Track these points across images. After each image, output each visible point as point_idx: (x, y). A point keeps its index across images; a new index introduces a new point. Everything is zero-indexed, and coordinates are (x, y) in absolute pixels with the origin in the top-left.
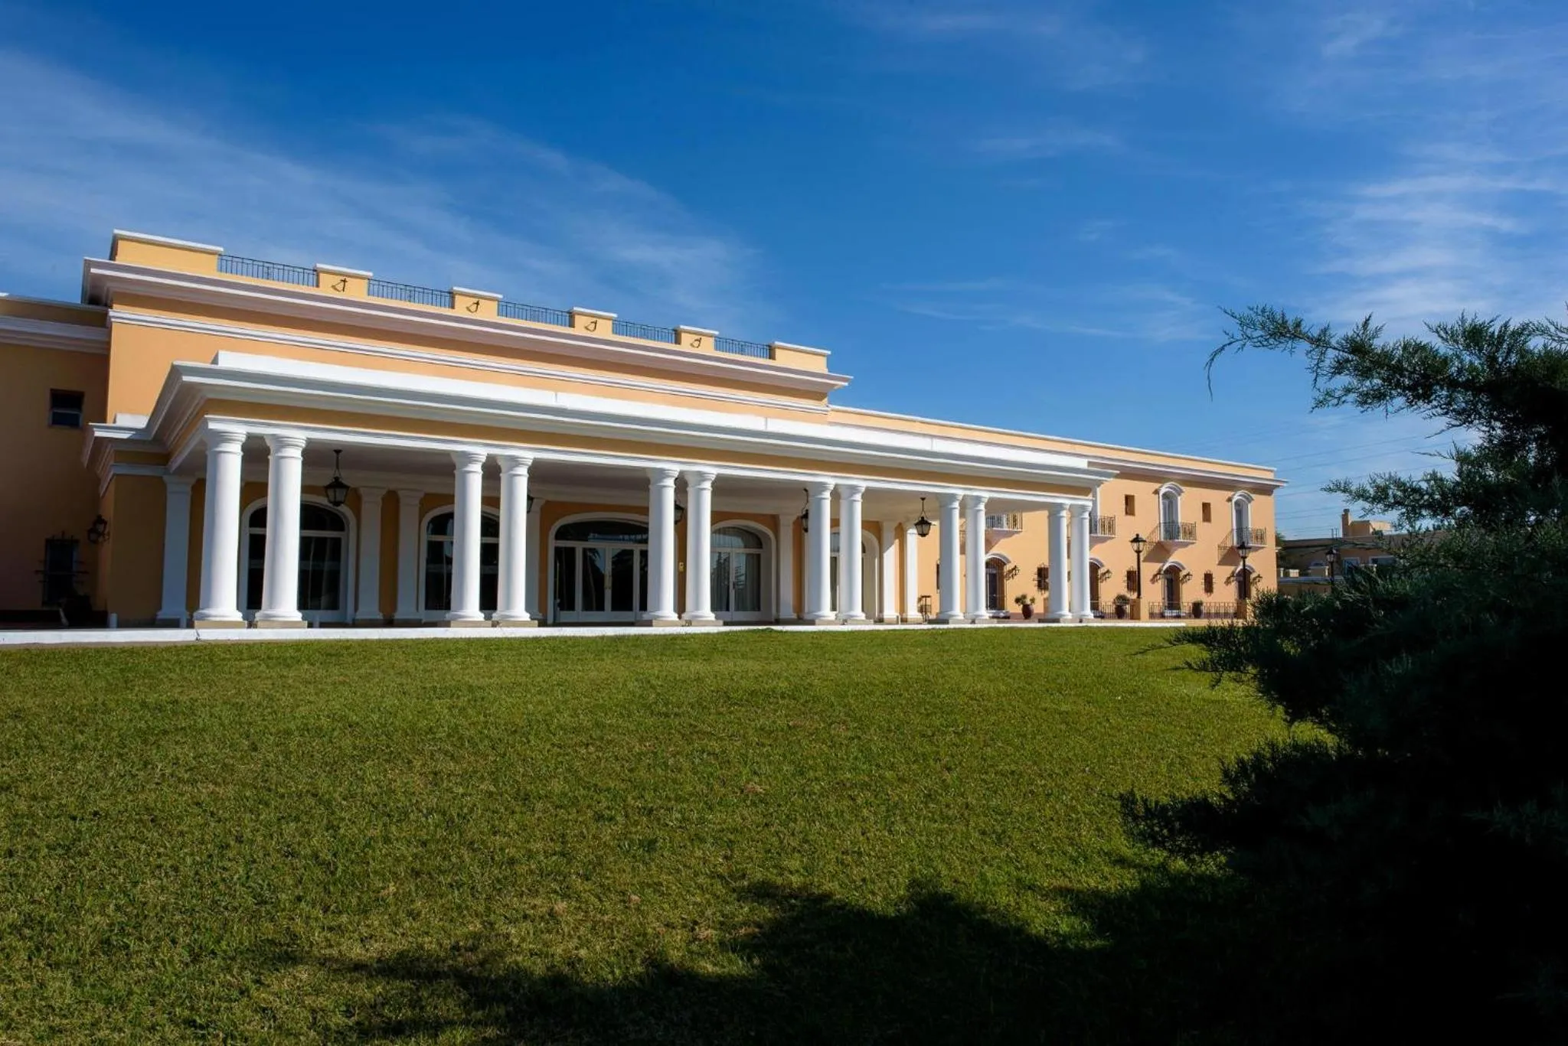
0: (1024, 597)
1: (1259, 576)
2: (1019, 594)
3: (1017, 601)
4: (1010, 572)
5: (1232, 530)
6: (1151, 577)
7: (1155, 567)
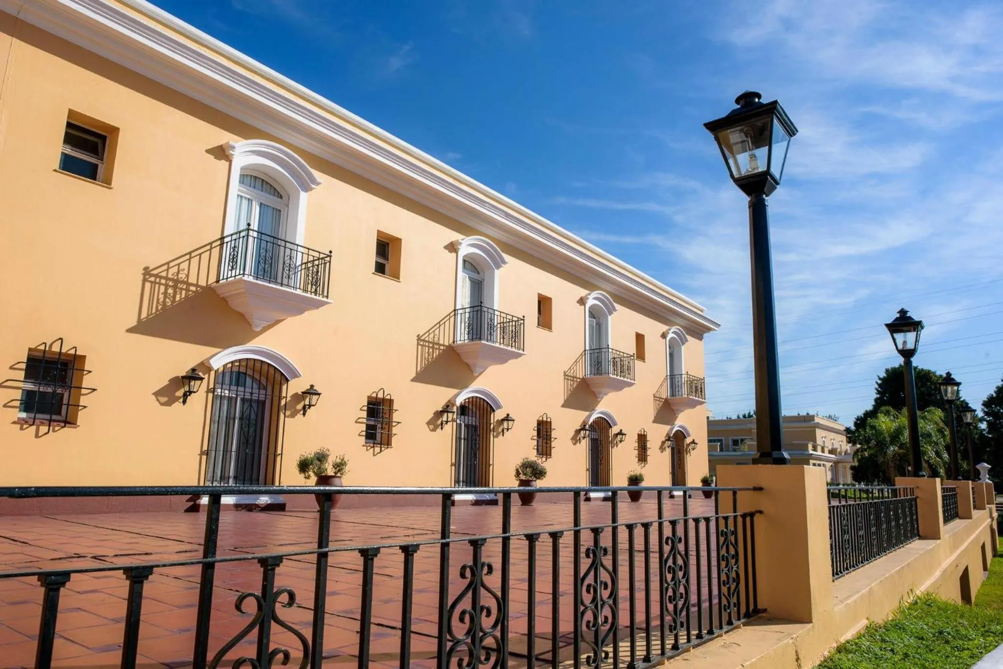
0: (321, 457)
1: (693, 442)
2: (309, 452)
3: (304, 466)
4: (298, 397)
5: (667, 376)
6: (572, 433)
7: (577, 417)
